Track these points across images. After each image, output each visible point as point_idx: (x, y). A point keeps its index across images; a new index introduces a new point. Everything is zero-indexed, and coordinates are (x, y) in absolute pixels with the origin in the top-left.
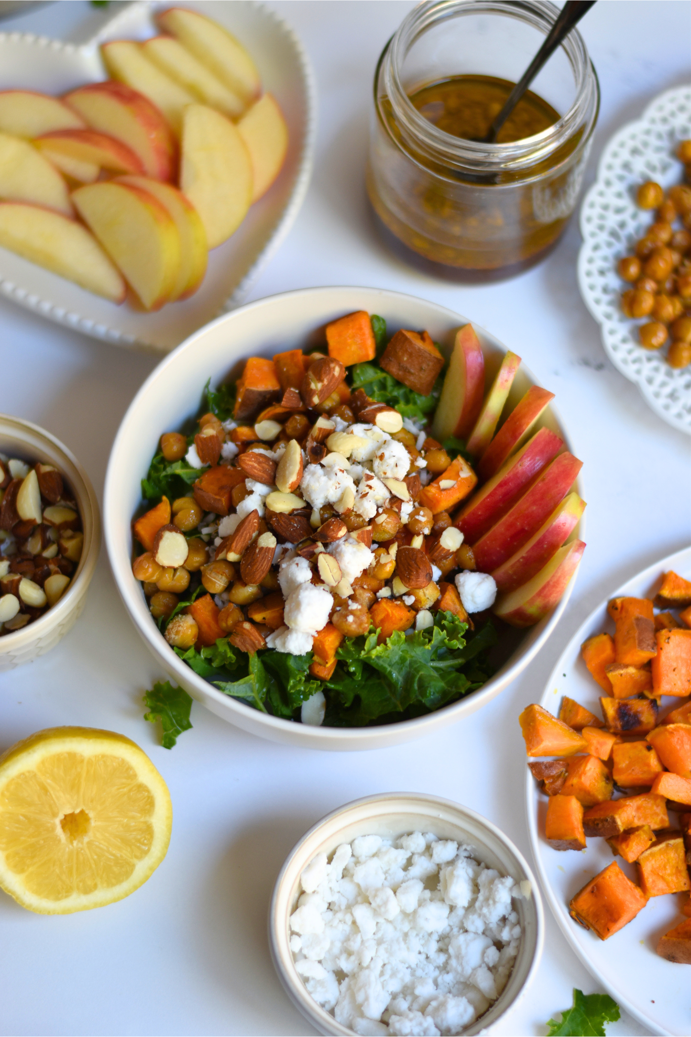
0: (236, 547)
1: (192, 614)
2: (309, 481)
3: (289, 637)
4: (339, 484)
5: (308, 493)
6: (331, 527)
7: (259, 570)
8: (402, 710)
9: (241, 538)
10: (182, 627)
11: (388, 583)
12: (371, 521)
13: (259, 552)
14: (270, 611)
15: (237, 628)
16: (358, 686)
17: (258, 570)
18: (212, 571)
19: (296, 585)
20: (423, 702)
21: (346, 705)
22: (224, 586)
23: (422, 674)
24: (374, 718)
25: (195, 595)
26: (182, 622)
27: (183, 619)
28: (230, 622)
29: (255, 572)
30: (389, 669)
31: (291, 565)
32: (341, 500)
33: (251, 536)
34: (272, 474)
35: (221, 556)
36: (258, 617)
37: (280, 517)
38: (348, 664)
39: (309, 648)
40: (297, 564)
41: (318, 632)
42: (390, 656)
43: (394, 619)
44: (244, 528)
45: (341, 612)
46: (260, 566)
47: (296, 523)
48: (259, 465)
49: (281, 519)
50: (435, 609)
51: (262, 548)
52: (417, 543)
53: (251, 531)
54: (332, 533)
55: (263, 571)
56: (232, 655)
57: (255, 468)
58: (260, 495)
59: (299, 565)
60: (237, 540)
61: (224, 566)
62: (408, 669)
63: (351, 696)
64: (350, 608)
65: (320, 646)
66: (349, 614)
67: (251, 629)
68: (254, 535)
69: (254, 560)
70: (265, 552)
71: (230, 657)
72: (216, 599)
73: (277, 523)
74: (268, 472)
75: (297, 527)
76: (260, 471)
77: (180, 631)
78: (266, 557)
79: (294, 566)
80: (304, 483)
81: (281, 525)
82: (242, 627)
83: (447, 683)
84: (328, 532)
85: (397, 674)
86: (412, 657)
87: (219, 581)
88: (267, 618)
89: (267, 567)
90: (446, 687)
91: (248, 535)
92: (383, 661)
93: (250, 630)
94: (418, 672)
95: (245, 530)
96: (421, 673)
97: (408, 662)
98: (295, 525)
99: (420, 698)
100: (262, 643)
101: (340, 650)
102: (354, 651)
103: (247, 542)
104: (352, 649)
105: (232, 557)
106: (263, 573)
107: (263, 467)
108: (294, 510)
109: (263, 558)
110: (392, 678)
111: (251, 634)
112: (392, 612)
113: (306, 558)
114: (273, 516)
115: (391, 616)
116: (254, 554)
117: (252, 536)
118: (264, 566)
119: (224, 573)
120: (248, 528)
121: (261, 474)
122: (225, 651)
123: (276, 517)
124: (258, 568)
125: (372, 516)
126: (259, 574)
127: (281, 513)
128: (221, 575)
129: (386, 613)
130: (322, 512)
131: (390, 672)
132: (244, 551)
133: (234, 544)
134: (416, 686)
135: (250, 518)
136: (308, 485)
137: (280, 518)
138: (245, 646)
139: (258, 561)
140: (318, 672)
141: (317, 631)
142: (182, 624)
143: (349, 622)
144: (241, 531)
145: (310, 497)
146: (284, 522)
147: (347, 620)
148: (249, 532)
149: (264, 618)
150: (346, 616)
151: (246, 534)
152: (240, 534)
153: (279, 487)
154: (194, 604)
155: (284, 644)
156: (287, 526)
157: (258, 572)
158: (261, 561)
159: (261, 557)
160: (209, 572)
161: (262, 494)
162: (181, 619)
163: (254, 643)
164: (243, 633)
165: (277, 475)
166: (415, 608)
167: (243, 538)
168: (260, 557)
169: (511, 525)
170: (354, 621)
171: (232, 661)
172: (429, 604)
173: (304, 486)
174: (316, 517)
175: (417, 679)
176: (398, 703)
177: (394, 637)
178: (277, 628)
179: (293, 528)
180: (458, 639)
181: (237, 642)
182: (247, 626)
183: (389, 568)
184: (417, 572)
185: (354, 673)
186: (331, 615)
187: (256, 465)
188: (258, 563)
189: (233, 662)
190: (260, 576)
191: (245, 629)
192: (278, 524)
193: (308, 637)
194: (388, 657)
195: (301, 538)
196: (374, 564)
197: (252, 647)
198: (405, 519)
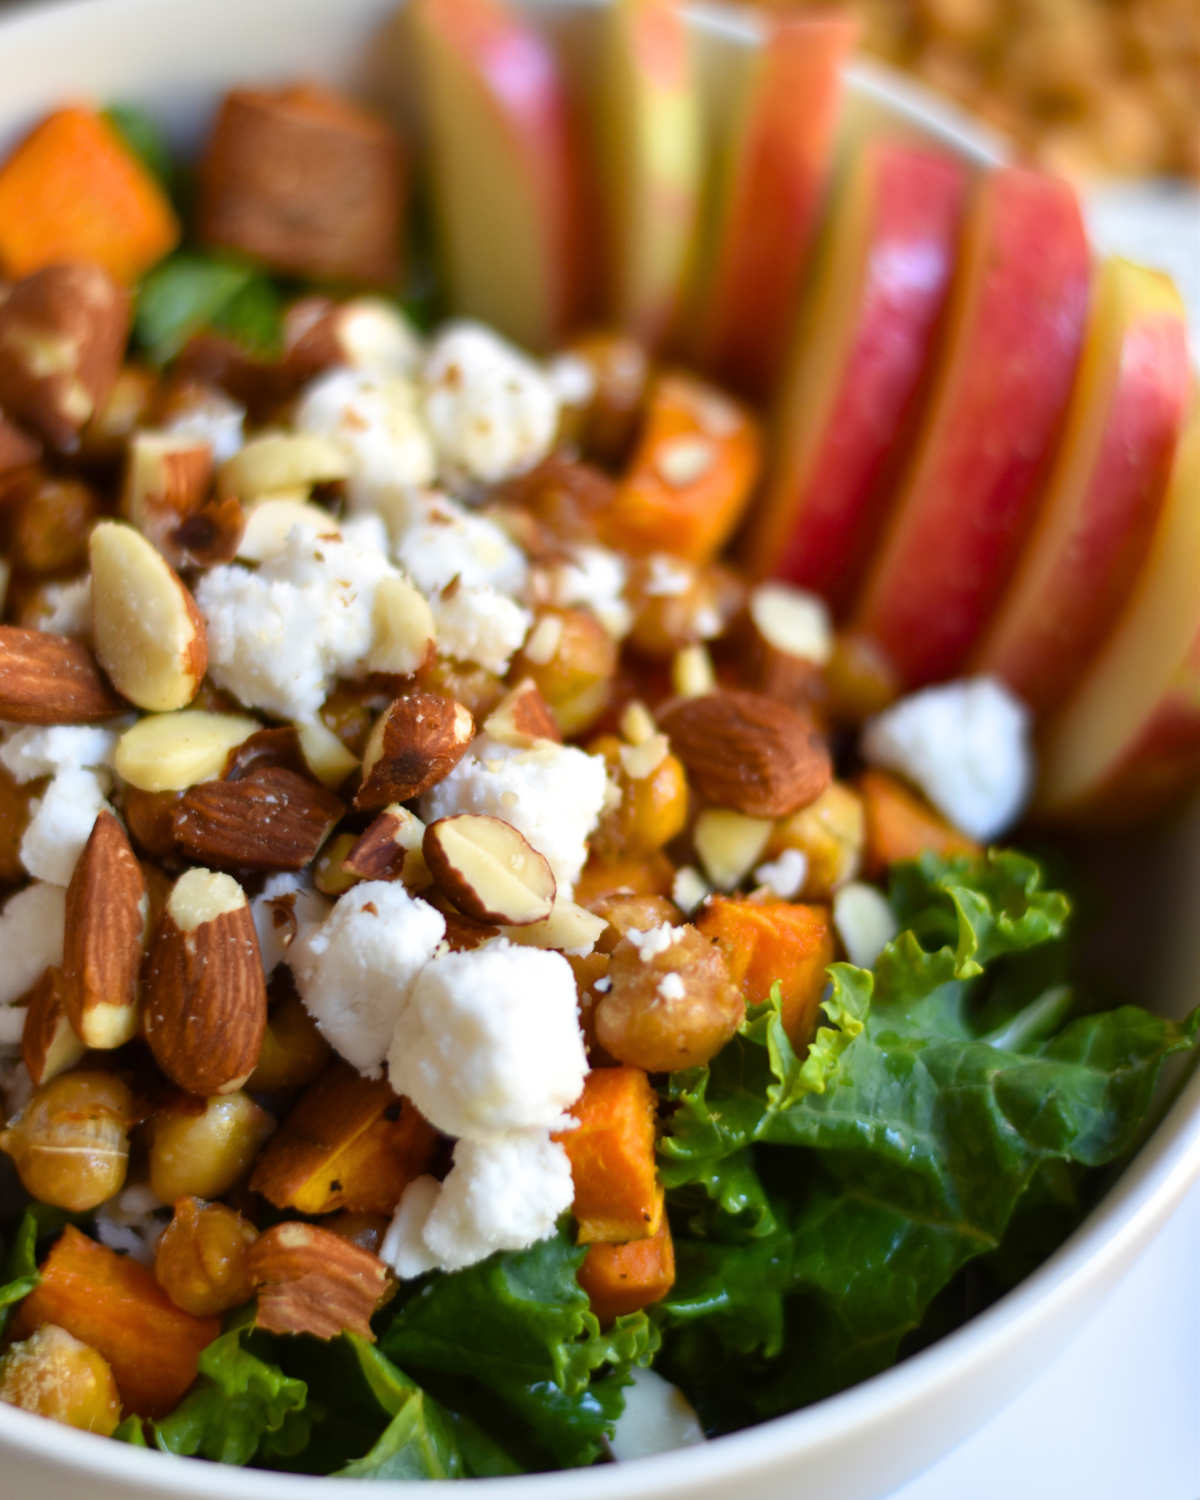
0: (103, 979)
1: (57, 1321)
2: (236, 626)
3: (475, 1186)
4: (346, 585)
5: (255, 672)
6: (420, 718)
7: (237, 1013)
8: (994, 1244)
9: (106, 936)
10: (54, 1373)
11: (683, 851)
12: (519, 664)
13: (199, 946)
14: (343, 1148)
15: (262, 1264)
16: (780, 1255)
17: (231, 1015)
18: (49, 1127)
19: (401, 986)
20: (1068, 1157)
21: (771, 1351)
22: (120, 1159)
23: (998, 1078)
24: (912, 1324)
25: (29, 1246)
26: (43, 1356)
27: (39, 1349)
28: (219, 1263)
29: (223, 1027)
30: (867, 1126)
31: (343, 924)
32: (382, 632)
33: (133, 913)
34: (89, 672)
35: (56, 1054)
36: (310, 1191)
37: (201, 800)
38: (711, 1193)
39: (563, 1195)
40: (369, 908)
41: (573, 1111)
42: (853, 1074)
43: (793, 939)
44: (96, 893)
45: (617, 988)
46: (230, 995)
47: (268, 792)
48: (31, 657)
49: (208, 805)
50: (876, 872)
51: (203, 930)
52: (695, 676)
53: (126, 895)
54: (433, 735)
55: (247, 1008)
56: (288, 1382)
57: (23, 669)
58: (86, 768)
59: (379, 907)
60: (96, 949)
61: (85, 1086)
62: (936, 1090)
63: (772, 1306)
64: (647, 956)
65: (601, 1164)
66: (656, 974)
67: (316, 1240)
68: (142, 906)
69: (197, 984)
70: (223, 935)
71: (283, 1391)
72: (106, 1230)
73: (201, 828)
74: (71, 668)
75: (281, 805)
76: (44, 673)
77: (53, 1392)
78: (234, 953)
79: (360, 923)
80: (222, 641)
81: (221, 824)
82: (281, 1251)
83: (1097, 1060)
84: (417, 739)
85: (906, 1128)
86: (922, 1043)
87: (95, 1146)
88: (343, 1182)
89: (257, 988)
90: (1106, 1077)
91: (125, 913)
92: (838, 1107)
93: (315, 1246)
94: (980, 1076)
95: (103, 900)
96: (992, 1073)
97: (920, 1067)
98: (271, 799)
99: (1048, 1153)
100: (381, 1273)
101: (671, 1145)
102: (721, 1122)
103: (133, 942)
104: (714, 1118)
105: (105, 1024)
106: (253, 1019)
107: (48, 659)
108: (234, 754)
109: (225, 961)
110: (894, 1149)
111: (328, 1258)
112: (775, 921)
113: (382, 878)
114: (172, 813)
115: (777, 934)
116: (185, 967)
117: (138, 914)
118: (243, 989)
119: (96, 1107)
120: (111, 889)
121: (51, 683)
122: (253, 1381)
123: (187, 809)
124: (229, 1007)
125: (515, 640)
126: (242, 1029)
127: (193, 790)
128: (94, 1117)
129: (755, 932)
130: (331, 720)
131: (880, 1133)
132: (135, 983)
133: (92, 969)
134: (1005, 1127)
135: (100, 849)
136: (241, 643)
137: (202, 807)
138: (326, 1316)
139: (213, 984)
140: (624, 1276)
141: (566, 1112)
142: (44, 1365)
143: (675, 1001)
144: (95, 908)
145: (264, 682)
146: (226, 810)
147: (663, 1000)
148: (123, 901)
149: (335, 1186)
150: (652, 990)
151: (117, 913)
152: (94, 921)
153: (140, 696)
154: (46, 1278)
155: (467, 1229)
156: (244, 816)
157: (233, 1023)
158: (225, 974)
159: (217, 962)
160: (41, 1135)
161: (91, 760)
162: (29, 1352)
163: (351, 1287)
164: (291, 1268)
165: (110, 667)
166: (816, 896)
167: (111, 933)
168: (212, 961)
169: (968, 468)
170: (689, 992)
171: (296, 1403)
172: (846, 863)
173: (225, 655)
174: (321, 746)
175: (992, 1101)
176: (964, 1229)
177: (841, 990)
178: (395, 1200)
179: (267, 812)
180: (1036, 904)
181: (286, 1313)
182: (293, 1236)
183: (670, 788)
184: (776, 745)
185: (748, 1217)
186: (588, 1022)
187: (20, 659)
188: (219, 991)
189: (302, 1405)
190: (248, 1033)
191: (294, 1251)
192: (204, 827)
193: (542, 1151)
194: (847, 1082)
195: (317, 834)
196: (616, 793)
197: (351, 1305)
198: (616, 617)
